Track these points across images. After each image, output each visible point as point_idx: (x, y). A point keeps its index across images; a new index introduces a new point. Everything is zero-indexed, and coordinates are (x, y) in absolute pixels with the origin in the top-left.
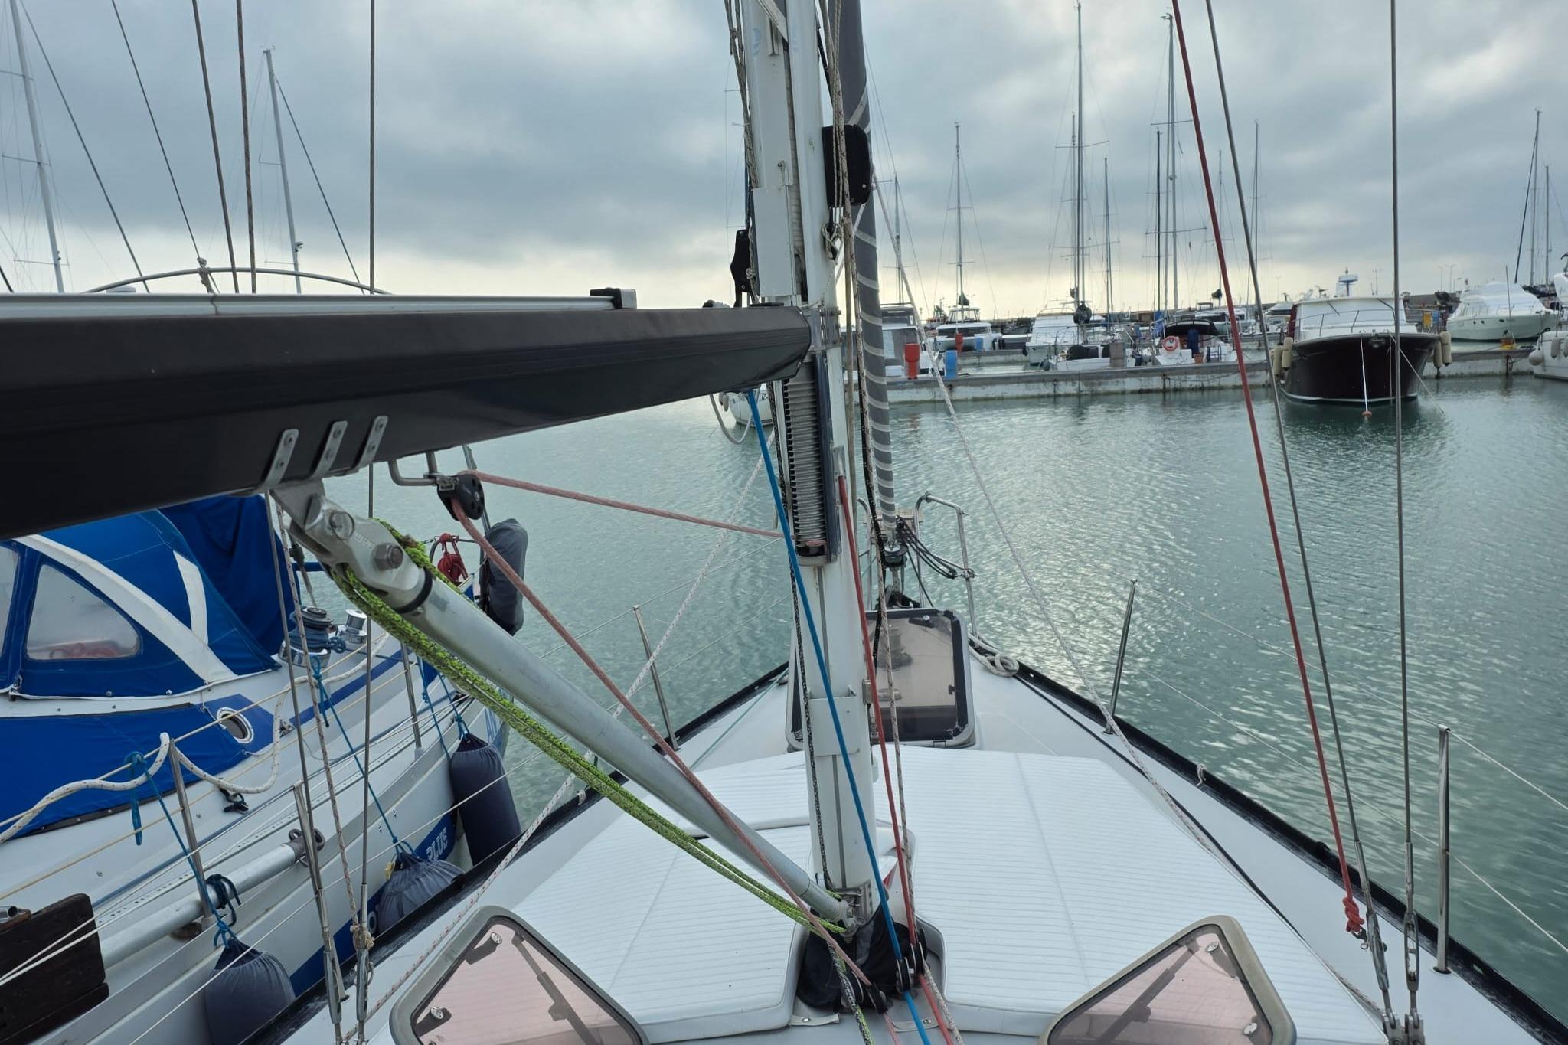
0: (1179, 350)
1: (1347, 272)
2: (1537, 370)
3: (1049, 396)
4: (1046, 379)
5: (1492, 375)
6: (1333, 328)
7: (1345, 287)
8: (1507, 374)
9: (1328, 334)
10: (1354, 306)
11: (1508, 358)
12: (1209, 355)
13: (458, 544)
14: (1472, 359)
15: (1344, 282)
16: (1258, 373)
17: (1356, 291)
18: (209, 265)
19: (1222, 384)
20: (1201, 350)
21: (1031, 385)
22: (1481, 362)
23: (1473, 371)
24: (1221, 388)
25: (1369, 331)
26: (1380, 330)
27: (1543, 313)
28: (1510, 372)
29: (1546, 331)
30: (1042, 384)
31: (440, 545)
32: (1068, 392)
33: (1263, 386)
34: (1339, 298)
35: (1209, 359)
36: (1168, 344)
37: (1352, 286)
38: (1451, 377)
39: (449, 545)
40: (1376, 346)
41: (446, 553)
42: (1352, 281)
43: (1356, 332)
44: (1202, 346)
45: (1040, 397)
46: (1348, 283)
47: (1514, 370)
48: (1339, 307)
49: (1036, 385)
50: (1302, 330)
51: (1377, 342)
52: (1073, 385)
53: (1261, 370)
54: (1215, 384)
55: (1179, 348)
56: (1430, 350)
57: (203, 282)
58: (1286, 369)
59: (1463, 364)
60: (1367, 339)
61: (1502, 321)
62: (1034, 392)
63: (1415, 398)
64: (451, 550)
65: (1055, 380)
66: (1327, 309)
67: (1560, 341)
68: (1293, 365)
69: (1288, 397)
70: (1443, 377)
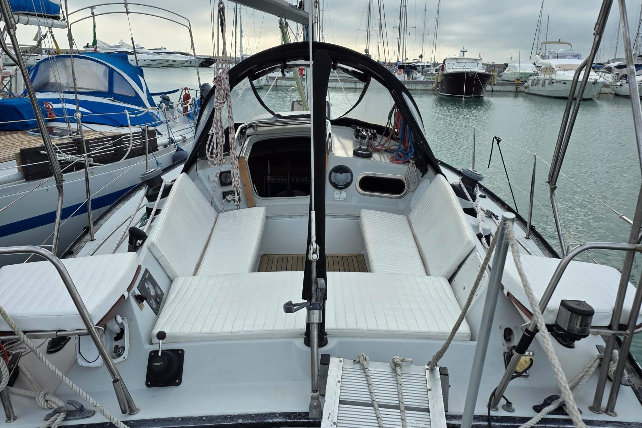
0: (402, 74)
1: (464, 48)
2: (526, 90)
3: (353, 88)
4: (352, 81)
5: (511, 92)
6: (457, 68)
7: (463, 54)
8: (516, 92)
9: (455, 70)
10: (465, 61)
11: (517, 85)
12: (413, 77)
13: (189, 90)
14: (505, 85)
15: (462, 52)
16: (429, 85)
17: (467, 55)
18: (127, 2)
19: (416, 88)
20: (410, 75)
21: (347, 83)
22: (508, 86)
23: (505, 90)
24: (416, 90)
25: (469, 70)
26: (472, 70)
27: (536, 72)
28: (517, 91)
29: (530, 76)
30: (351, 83)
31: (184, 90)
32: (360, 87)
33: (431, 90)
34: (460, 58)
35: (412, 78)
36: (399, 72)
37: (465, 54)
38: (497, 91)
39: (187, 90)
40: (470, 76)
41: (186, 93)
42: (465, 52)
43: (464, 70)
44: (411, 74)
45: (350, 88)
46: (464, 52)
47: (519, 90)
48: (459, 61)
49: (348, 83)
50: (446, 69)
51: (471, 75)
52: (362, 85)
53: (431, 84)
54: (414, 88)
55: (402, 73)
56: (490, 79)
57: (125, 7)
58: (439, 83)
59: (502, 87)
60: (468, 73)
61: (521, 74)
62: (348, 86)
63: (482, 96)
64: (187, 92)
65: (356, 82)
66: (455, 61)
67: (534, 80)
68: (442, 81)
69: (439, 94)
70: (494, 91)
